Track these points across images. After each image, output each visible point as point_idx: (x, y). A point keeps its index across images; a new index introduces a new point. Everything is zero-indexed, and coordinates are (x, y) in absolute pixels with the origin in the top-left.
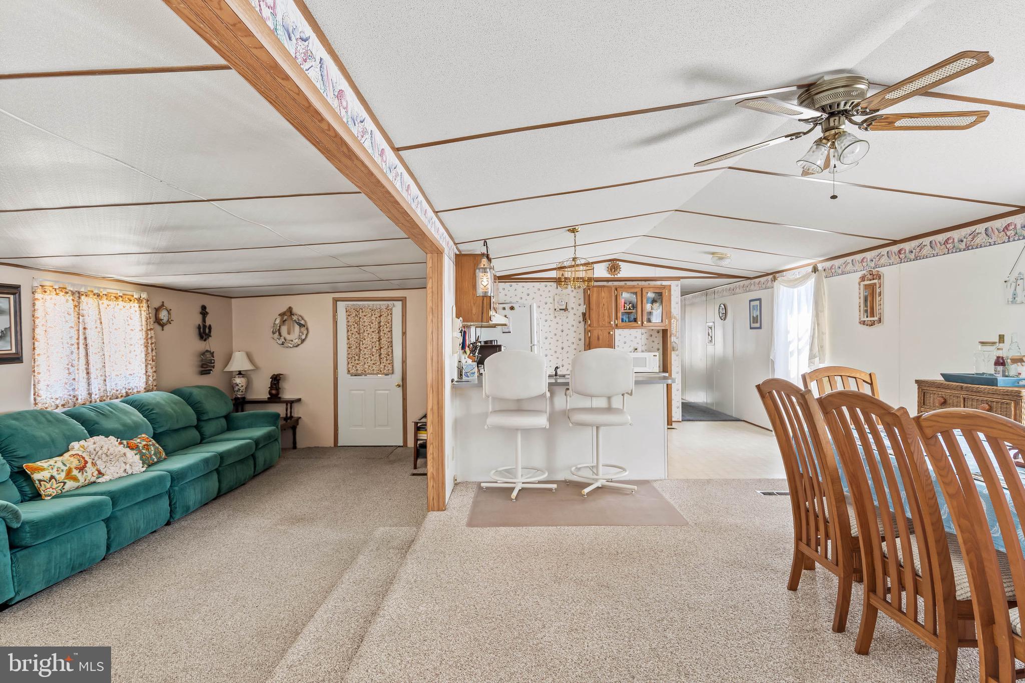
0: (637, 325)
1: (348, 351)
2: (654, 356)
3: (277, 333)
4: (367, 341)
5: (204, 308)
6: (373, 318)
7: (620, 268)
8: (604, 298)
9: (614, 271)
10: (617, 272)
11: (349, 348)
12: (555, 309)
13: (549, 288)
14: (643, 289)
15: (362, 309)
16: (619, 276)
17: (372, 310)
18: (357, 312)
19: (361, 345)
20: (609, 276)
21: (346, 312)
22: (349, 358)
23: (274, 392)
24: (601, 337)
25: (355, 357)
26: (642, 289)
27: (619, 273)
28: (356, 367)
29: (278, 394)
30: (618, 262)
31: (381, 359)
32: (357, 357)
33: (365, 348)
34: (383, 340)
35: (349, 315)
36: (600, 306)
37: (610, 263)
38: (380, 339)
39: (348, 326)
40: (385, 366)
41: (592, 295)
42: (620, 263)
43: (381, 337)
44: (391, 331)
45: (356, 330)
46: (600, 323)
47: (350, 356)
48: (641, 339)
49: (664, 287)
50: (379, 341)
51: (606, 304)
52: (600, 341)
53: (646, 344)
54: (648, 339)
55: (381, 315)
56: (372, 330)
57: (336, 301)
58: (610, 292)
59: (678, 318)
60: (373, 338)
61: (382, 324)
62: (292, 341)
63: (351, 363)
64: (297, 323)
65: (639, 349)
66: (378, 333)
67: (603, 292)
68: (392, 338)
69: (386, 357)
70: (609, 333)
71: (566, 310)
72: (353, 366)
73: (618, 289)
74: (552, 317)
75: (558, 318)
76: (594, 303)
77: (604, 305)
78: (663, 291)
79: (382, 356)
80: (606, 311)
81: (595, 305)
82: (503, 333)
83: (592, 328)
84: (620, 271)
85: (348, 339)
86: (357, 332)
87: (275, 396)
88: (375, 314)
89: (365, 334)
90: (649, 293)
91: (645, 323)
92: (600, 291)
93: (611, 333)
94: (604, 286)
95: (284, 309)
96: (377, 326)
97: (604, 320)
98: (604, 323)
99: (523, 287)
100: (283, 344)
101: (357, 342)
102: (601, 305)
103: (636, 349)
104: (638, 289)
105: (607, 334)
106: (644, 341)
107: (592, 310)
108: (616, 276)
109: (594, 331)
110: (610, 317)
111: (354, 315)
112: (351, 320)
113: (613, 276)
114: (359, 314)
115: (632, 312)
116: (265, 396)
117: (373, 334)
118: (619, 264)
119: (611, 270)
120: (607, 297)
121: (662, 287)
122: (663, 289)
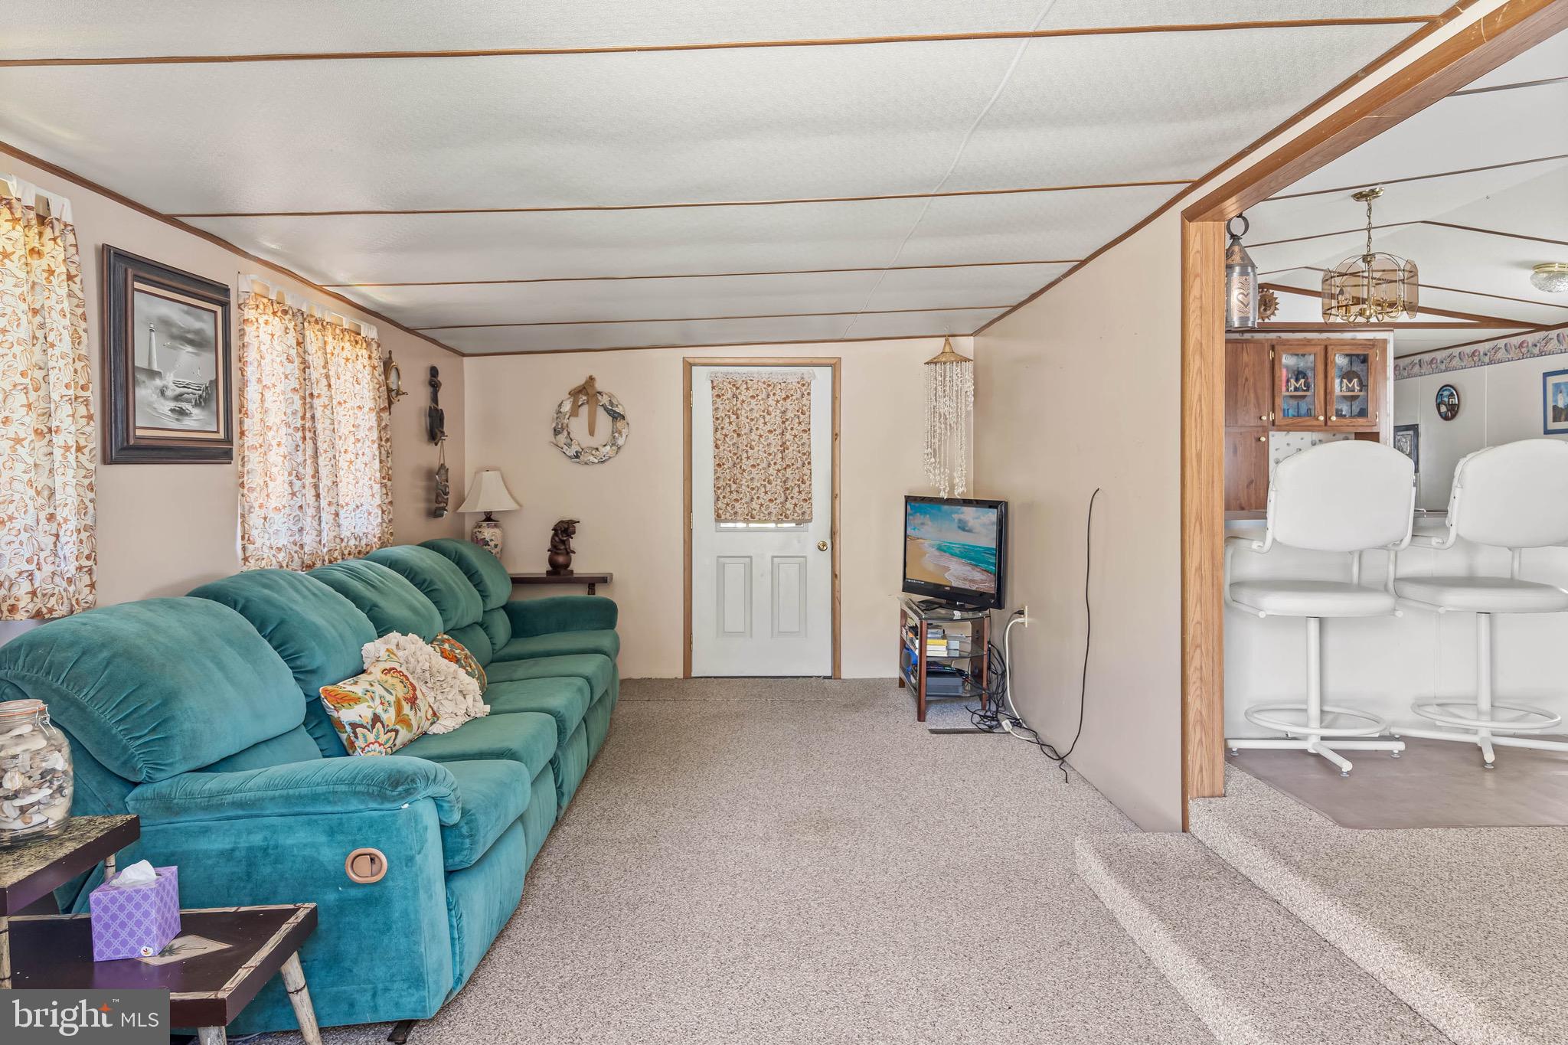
0: (1315, 423)
1: (716, 472)
3: (565, 433)
4: (758, 452)
5: (434, 372)
6: (771, 401)
7: (1277, 304)
8: (1247, 366)
9: (1267, 310)
10: (1268, 312)
11: (719, 465)
14: (1330, 348)
15: (746, 383)
16: (1273, 319)
17: (769, 385)
18: (737, 388)
19: (744, 460)
20: (1259, 320)
21: (713, 388)
22: (719, 488)
23: (561, 559)
24: (1239, 449)
25: (730, 486)
26: (1323, 347)
27: (1273, 314)
28: (733, 507)
29: (567, 565)
30: (1271, 291)
31: (788, 489)
32: (734, 487)
33: (753, 466)
34: (791, 449)
35: (718, 396)
36: (1239, 382)
38: (784, 447)
39: (717, 419)
40: (796, 505)
42: (1277, 294)
43: (788, 443)
44: (809, 430)
45: (734, 427)
46: (1239, 418)
47: (721, 483)
49: (1373, 344)
50: (782, 452)
51: (1251, 380)
52: (1238, 457)
55: (788, 397)
56: (768, 427)
57: (688, 366)
58: (1262, 354)
60: (769, 444)
61: (789, 415)
62: (597, 449)
63: (724, 497)
64: (606, 409)
66: (782, 434)
67: (1245, 354)
68: (809, 446)
69: (799, 486)
70: (1258, 440)
72: (728, 504)
73: (1276, 347)
77: (1247, 380)
78: (1371, 352)
79: (790, 484)
80: (1252, 395)
84: (1275, 309)
85: (717, 447)
86: (734, 431)
87: (559, 571)
88: (774, 394)
89: (754, 436)
90: (1339, 356)
91: (1334, 418)
92: (1239, 349)
93: (1263, 439)
94: (1247, 341)
95: (580, 381)
96: (779, 420)
97: (1247, 413)
98: (1246, 419)
100: (577, 457)
101: (735, 454)
102: (1242, 381)
104: (1318, 348)
105: (1254, 440)
108: (1266, 321)
110: (1259, 406)
111: (729, 395)
112: (724, 406)
114: (740, 393)
115: (1306, 396)
116: (539, 566)
117: (771, 436)
118: (1275, 296)
119: (1259, 307)
120: (1254, 364)
121: (1368, 343)
122: (1370, 349)
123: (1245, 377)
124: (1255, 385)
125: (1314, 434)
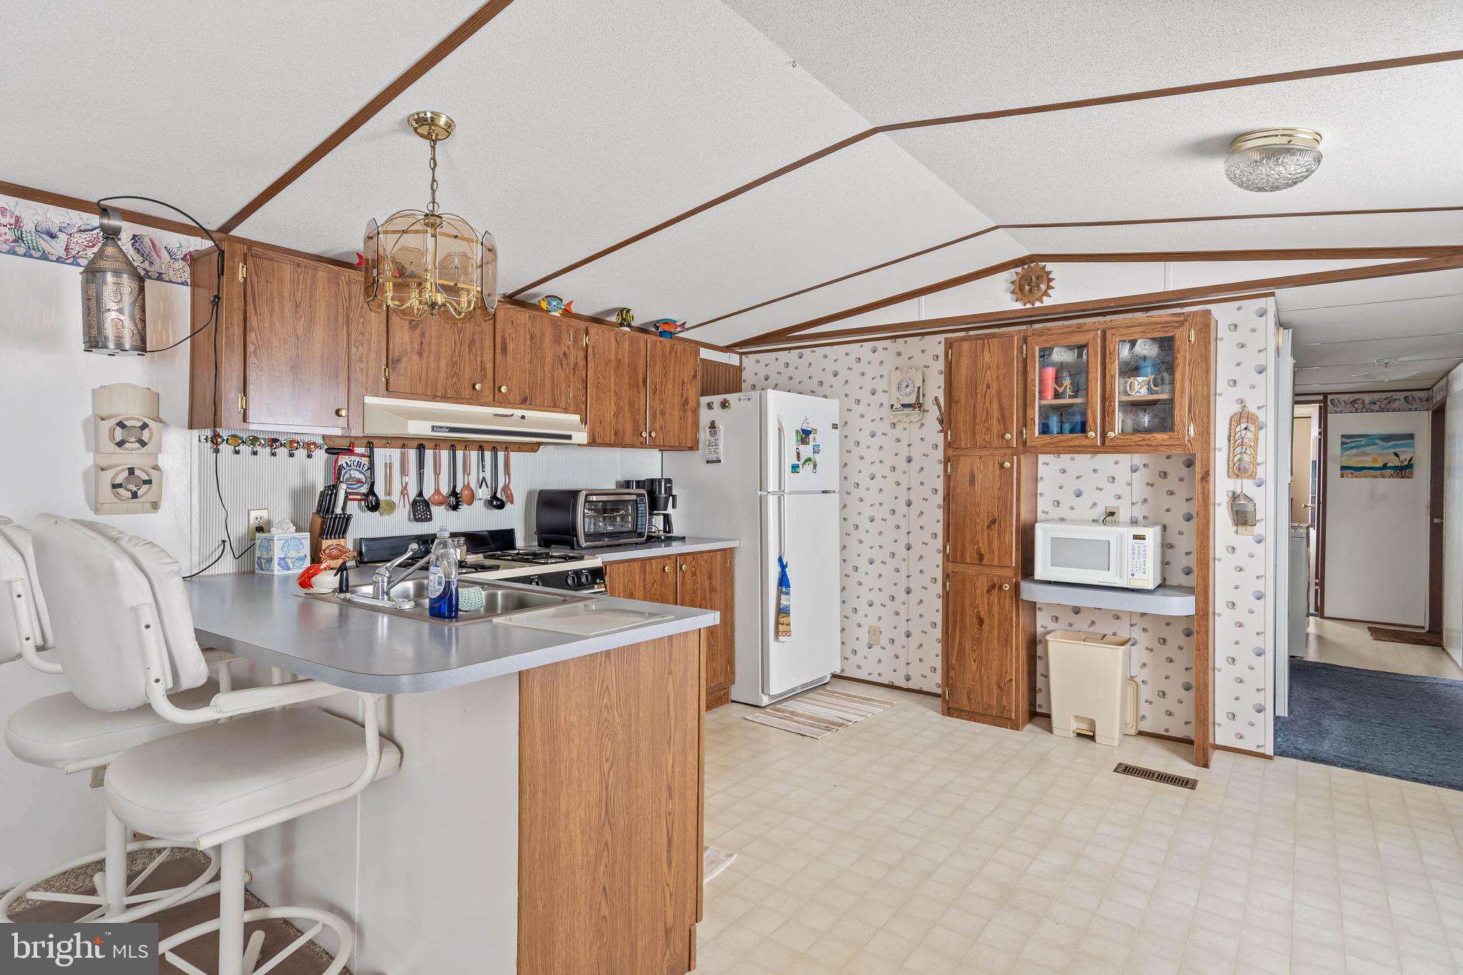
0: (1085, 442)
2: (1136, 537)
7: (1051, 280)
8: (989, 368)
9: (1030, 291)
10: (1041, 295)
12: (892, 406)
13: (881, 354)
14: (1109, 334)
16: (1047, 302)
20: (1019, 306)
24: (979, 477)
26: (1104, 333)
27: (1046, 294)
30: (1044, 264)
36: (979, 389)
37: (1019, 270)
41: (958, 362)
42: (1049, 266)
46: (978, 437)
48: (1129, 484)
49: (1183, 321)
51: (995, 385)
52: (978, 487)
53: (1145, 500)
54: (1152, 485)
58: (1006, 349)
59: (1262, 419)
65: (1124, 515)
67: (987, 352)
70: (1002, 466)
71: (918, 405)
74: (885, 426)
75: (899, 426)
76: (963, 382)
77: (988, 387)
78: (1178, 333)
80: (995, 406)
81: (964, 391)
82: (708, 462)
83: (957, 453)
84: (1049, 287)
90: (1139, 342)
91: (1112, 434)
92: (979, 348)
93: (1007, 465)
94: (993, 336)
97: (989, 429)
98: (987, 438)
99: (826, 357)
103: (1112, 514)
104: (1093, 334)
105: (997, 466)
106: (1139, 491)
107: (957, 402)
108: (1038, 304)
109: (962, 459)
110: (1004, 420)
113: (1029, 306)
115: (1072, 404)
118: (1048, 269)
119: (1021, 288)
120: (997, 366)
121: (1177, 319)
122: (1178, 327)
123: (986, 382)
124: (999, 392)
125: (1134, 455)
